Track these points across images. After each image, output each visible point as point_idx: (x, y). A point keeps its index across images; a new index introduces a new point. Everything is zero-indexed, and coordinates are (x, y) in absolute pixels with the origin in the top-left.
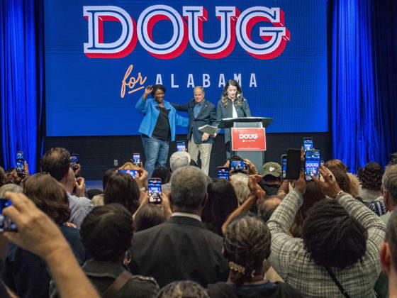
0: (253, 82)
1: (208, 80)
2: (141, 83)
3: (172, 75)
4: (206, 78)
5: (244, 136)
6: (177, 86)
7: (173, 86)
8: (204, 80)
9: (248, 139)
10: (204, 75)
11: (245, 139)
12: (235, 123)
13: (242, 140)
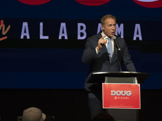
0: (138, 35)
1: (84, 31)
2: (4, 33)
3: (41, 24)
4: (82, 28)
5: (116, 93)
6: (47, 37)
7: (42, 37)
8: (79, 31)
9: (121, 96)
10: (79, 25)
11: (118, 96)
12: (106, 78)
13: (114, 96)
